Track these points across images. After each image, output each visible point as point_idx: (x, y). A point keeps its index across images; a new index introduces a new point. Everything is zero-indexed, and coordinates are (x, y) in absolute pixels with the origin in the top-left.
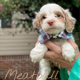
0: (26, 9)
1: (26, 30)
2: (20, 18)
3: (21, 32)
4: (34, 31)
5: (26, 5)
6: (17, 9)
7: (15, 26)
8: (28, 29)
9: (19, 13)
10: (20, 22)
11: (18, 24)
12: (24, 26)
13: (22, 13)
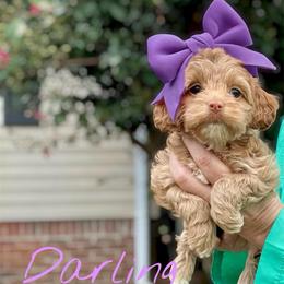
0: (91, 61)
1: (91, 133)
2: (67, 91)
3: (72, 140)
4: (118, 138)
5: (91, 48)
6: (61, 61)
7: (50, 119)
8: (95, 132)
9: (66, 74)
10: (67, 106)
11: (63, 114)
12: (83, 119)
13: (76, 74)
